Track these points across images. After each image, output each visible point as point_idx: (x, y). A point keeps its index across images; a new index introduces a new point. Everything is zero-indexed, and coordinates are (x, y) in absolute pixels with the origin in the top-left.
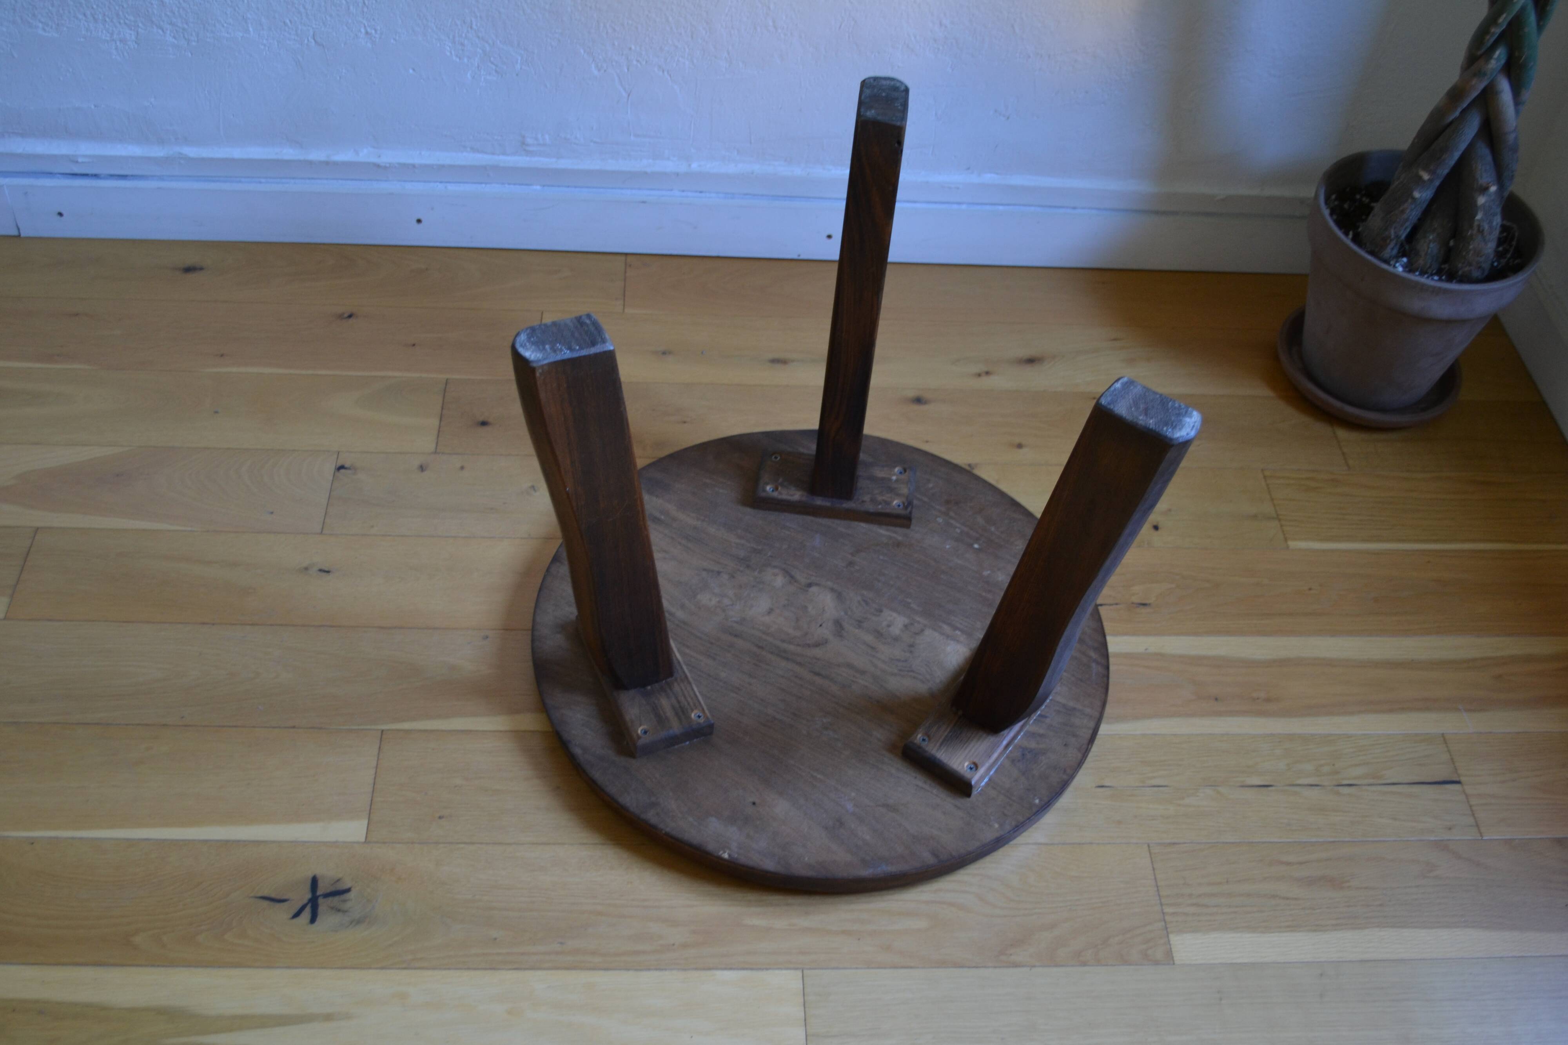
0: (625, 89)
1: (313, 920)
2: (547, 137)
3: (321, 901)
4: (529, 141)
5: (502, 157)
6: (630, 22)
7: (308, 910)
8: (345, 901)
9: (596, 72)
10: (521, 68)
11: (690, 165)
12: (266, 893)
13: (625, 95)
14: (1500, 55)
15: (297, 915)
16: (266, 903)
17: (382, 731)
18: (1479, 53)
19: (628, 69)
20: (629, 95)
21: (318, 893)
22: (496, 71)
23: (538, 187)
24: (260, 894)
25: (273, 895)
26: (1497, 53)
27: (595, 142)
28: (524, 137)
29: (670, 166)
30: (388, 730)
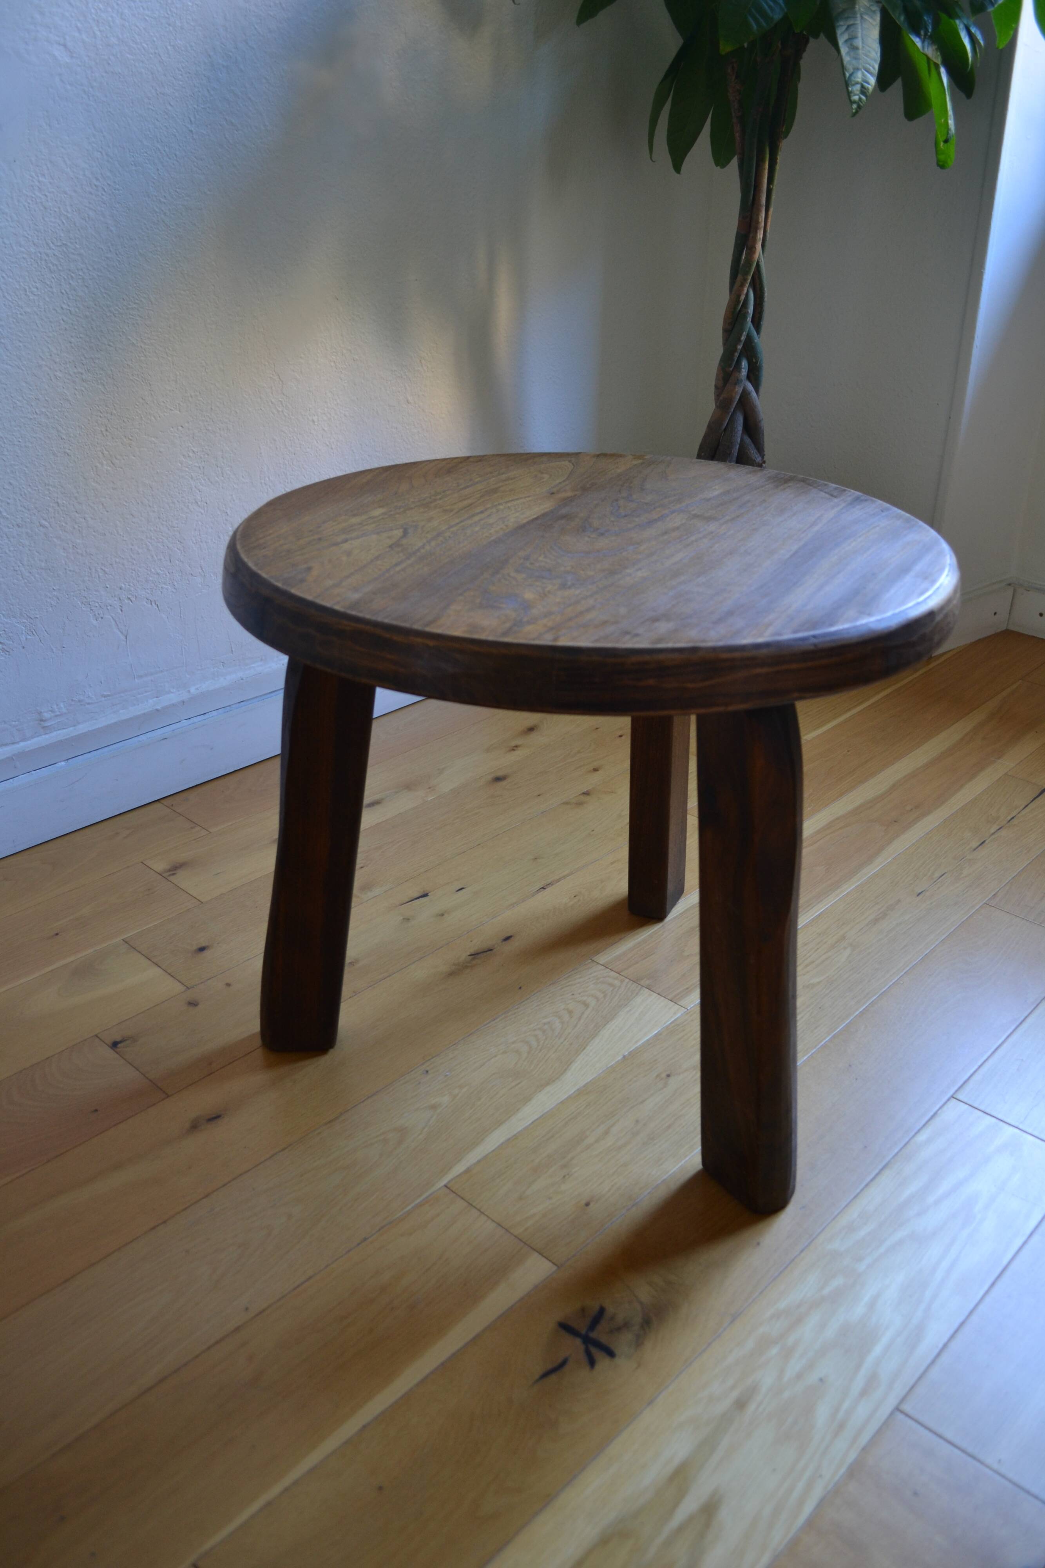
0: (122, 633)
1: (611, 1354)
2: (62, 705)
3: (593, 1335)
4: (47, 715)
5: (22, 744)
6: (117, 560)
7: (593, 1350)
8: (612, 1318)
9: (95, 622)
10: (26, 639)
11: (189, 691)
12: (539, 1370)
13: (123, 638)
14: (744, 364)
15: (592, 1363)
16: (553, 1377)
17: (446, 1186)
18: (731, 369)
19: (121, 611)
20: (126, 638)
21: (583, 1332)
22: (3, 650)
23: (63, 763)
24: (537, 1377)
25: (549, 1367)
26: (743, 364)
27: (105, 696)
28: (40, 713)
29: (173, 697)
30: (449, 1182)
